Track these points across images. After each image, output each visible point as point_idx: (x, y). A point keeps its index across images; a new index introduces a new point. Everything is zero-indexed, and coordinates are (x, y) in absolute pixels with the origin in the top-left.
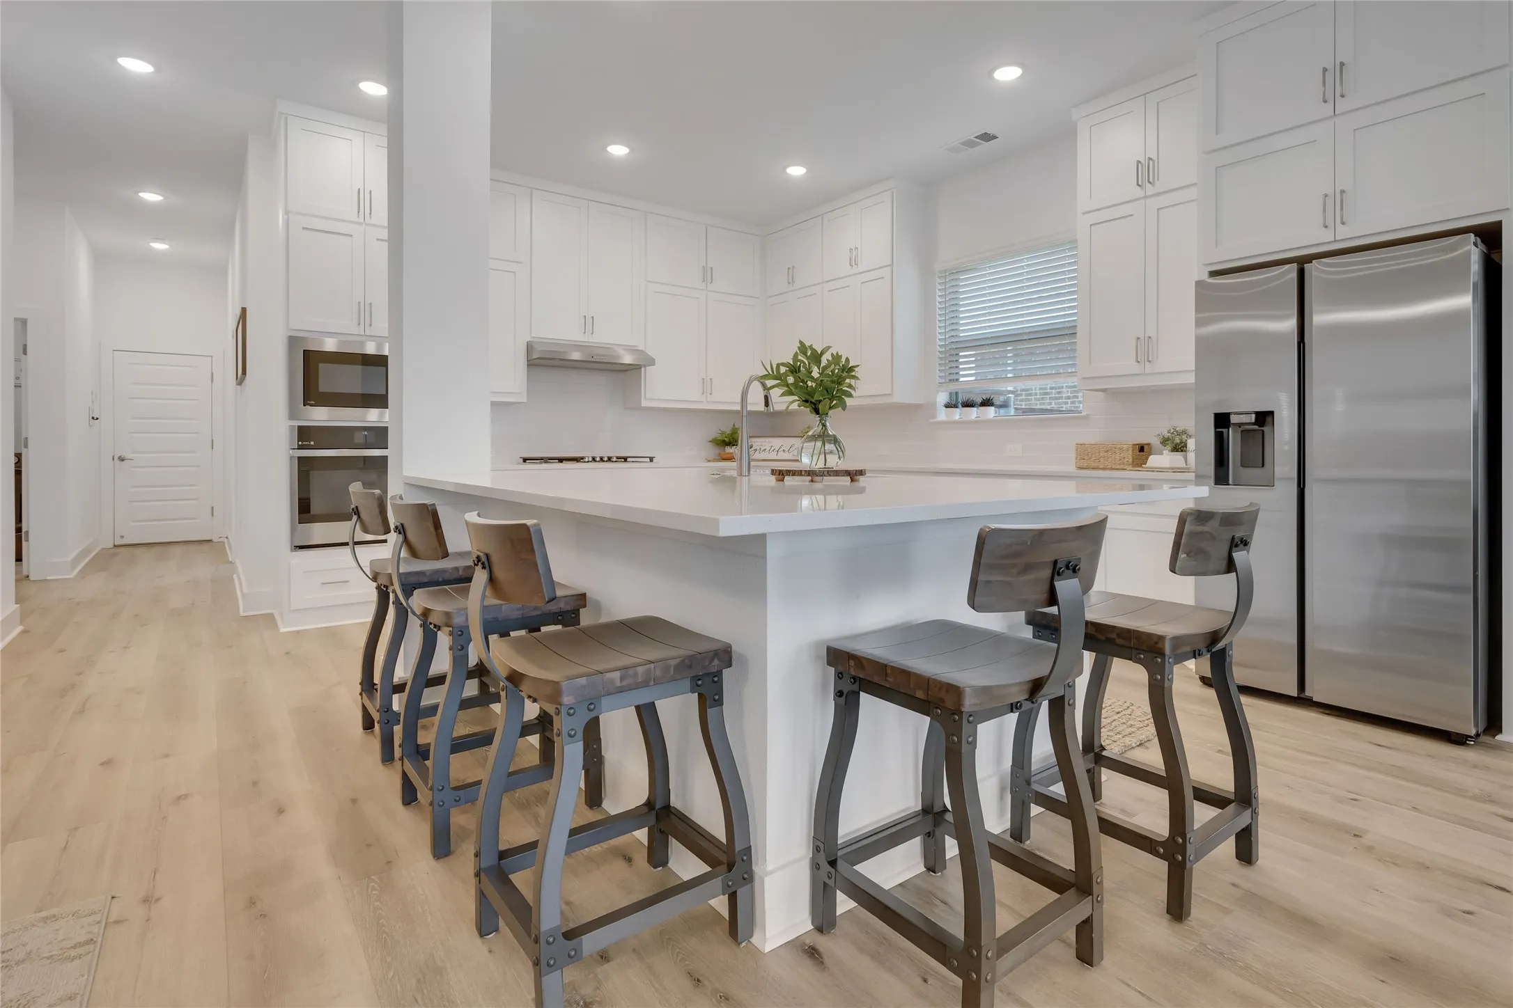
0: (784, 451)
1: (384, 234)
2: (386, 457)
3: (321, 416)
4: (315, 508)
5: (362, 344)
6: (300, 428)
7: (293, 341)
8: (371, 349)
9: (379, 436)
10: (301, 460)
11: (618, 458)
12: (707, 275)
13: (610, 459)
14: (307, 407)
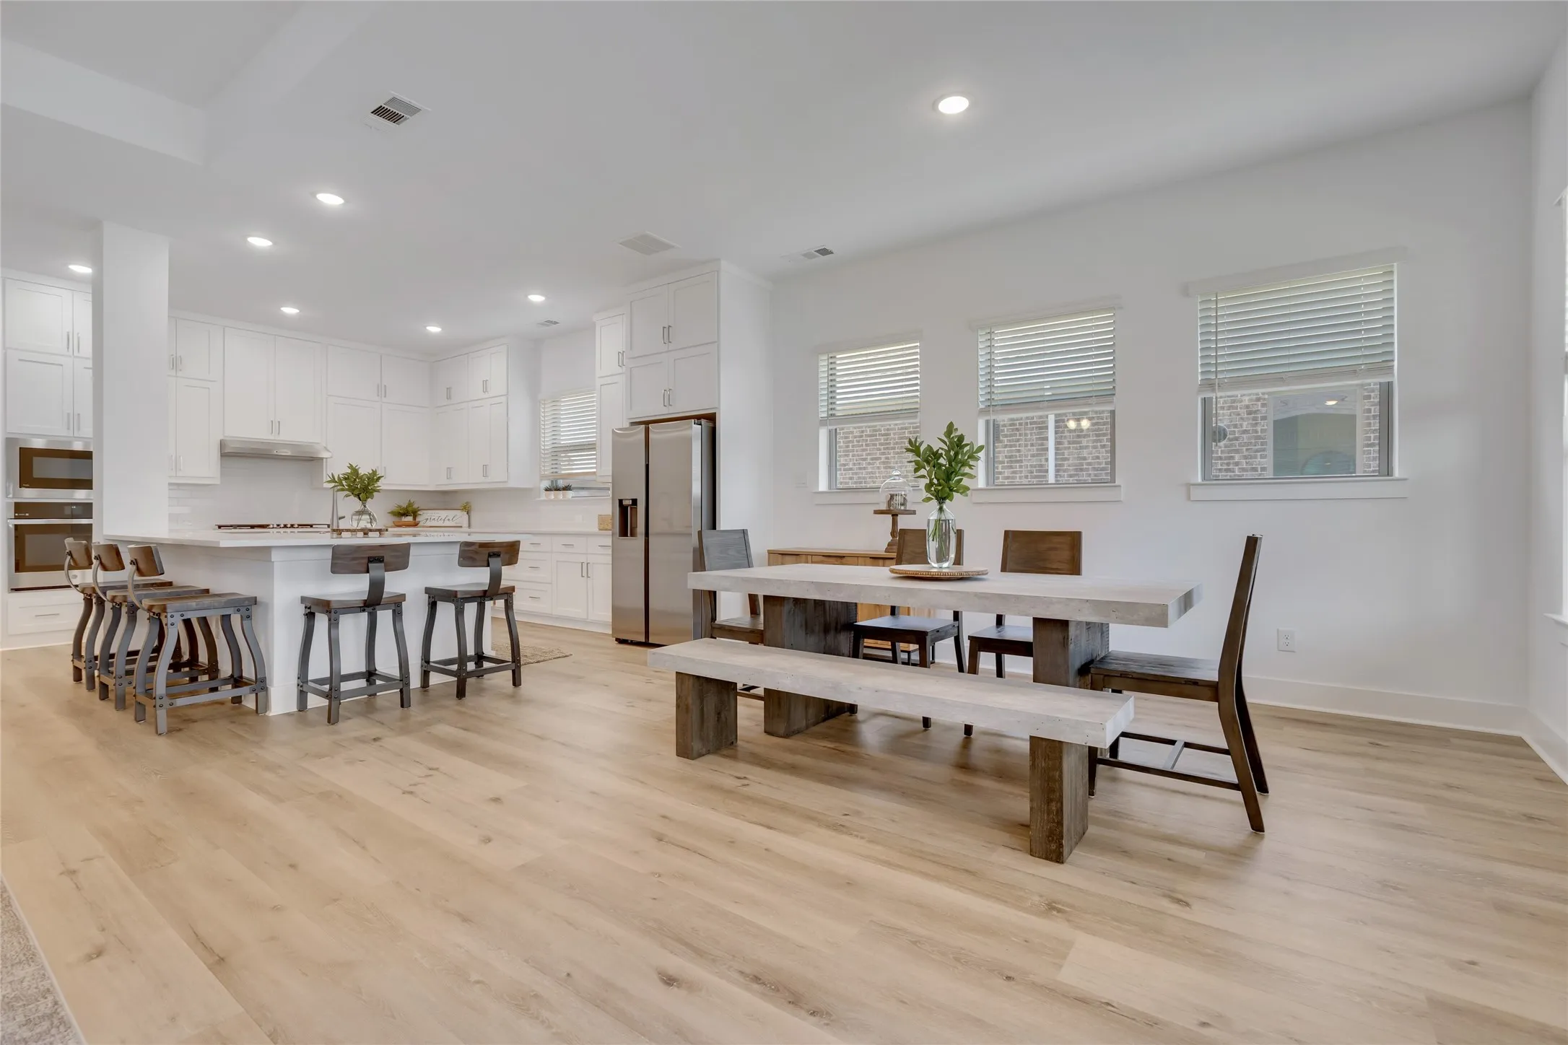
0: (449, 520)
1: (90, 363)
2: (91, 525)
3: (31, 495)
4: (29, 560)
5: (70, 443)
6: (16, 503)
7: (9, 442)
8: (78, 446)
9: (86, 509)
10: (16, 526)
11: (299, 525)
12: (382, 391)
13: (292, 526)
14: (23, 489)
